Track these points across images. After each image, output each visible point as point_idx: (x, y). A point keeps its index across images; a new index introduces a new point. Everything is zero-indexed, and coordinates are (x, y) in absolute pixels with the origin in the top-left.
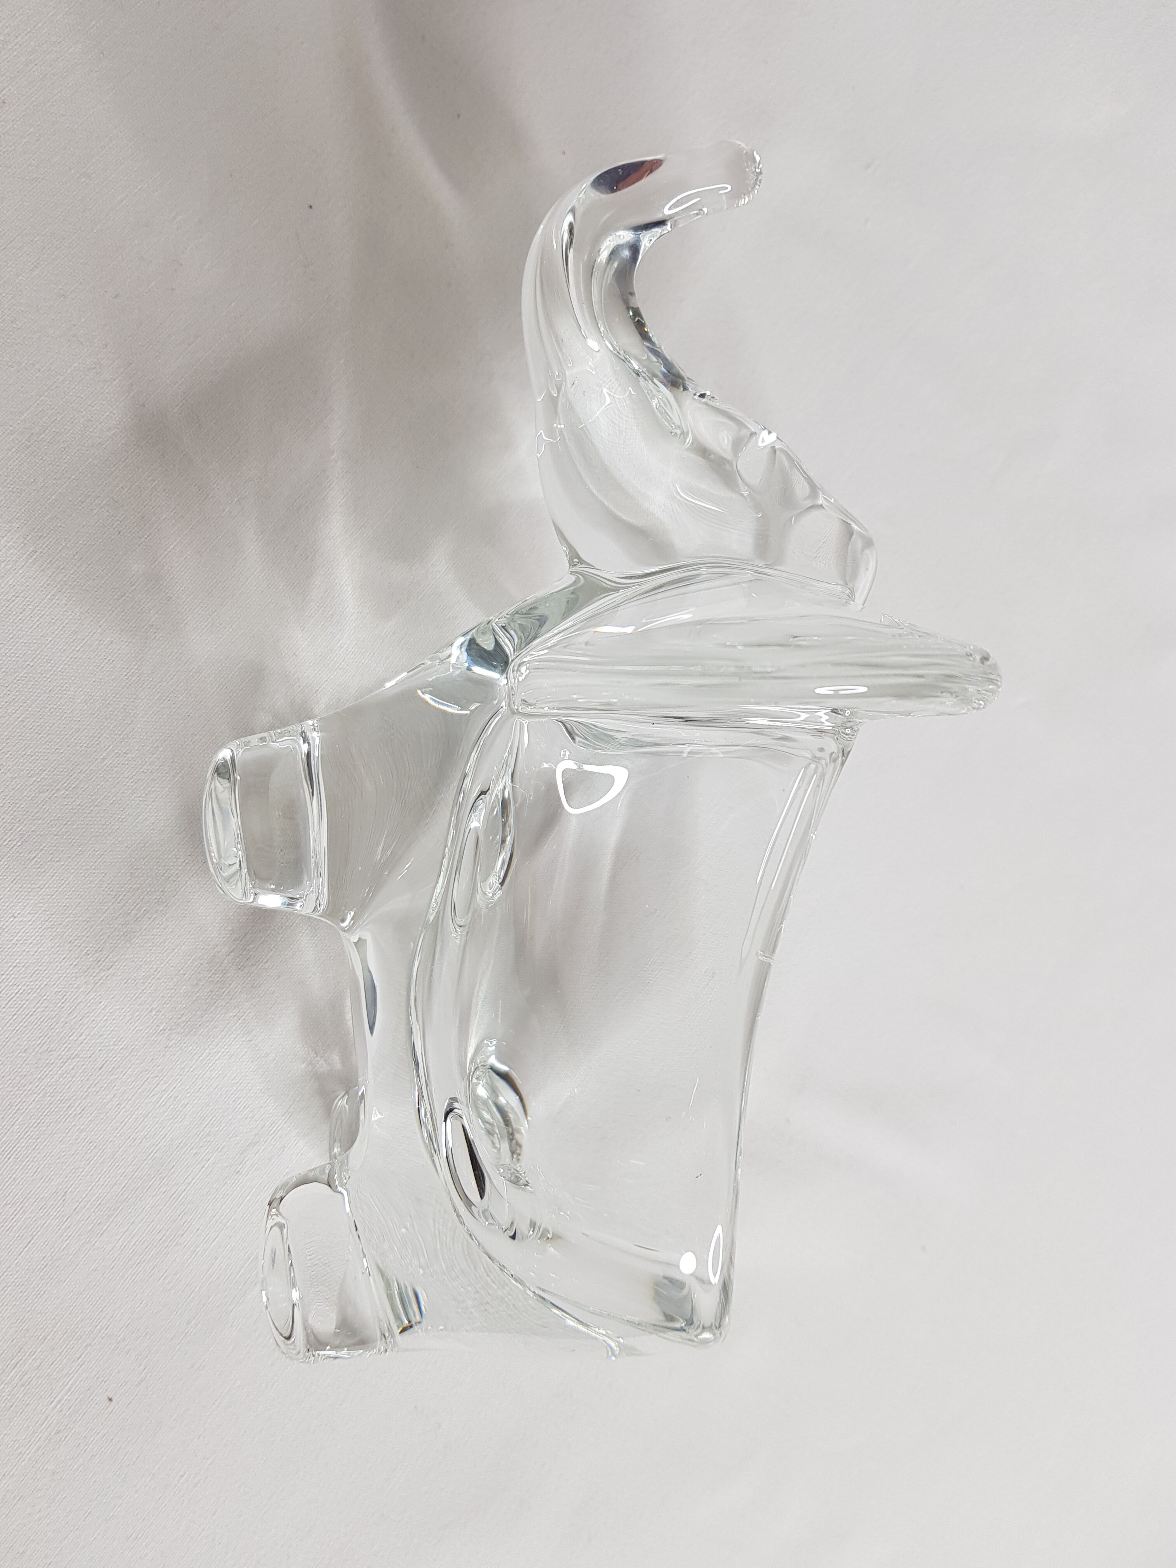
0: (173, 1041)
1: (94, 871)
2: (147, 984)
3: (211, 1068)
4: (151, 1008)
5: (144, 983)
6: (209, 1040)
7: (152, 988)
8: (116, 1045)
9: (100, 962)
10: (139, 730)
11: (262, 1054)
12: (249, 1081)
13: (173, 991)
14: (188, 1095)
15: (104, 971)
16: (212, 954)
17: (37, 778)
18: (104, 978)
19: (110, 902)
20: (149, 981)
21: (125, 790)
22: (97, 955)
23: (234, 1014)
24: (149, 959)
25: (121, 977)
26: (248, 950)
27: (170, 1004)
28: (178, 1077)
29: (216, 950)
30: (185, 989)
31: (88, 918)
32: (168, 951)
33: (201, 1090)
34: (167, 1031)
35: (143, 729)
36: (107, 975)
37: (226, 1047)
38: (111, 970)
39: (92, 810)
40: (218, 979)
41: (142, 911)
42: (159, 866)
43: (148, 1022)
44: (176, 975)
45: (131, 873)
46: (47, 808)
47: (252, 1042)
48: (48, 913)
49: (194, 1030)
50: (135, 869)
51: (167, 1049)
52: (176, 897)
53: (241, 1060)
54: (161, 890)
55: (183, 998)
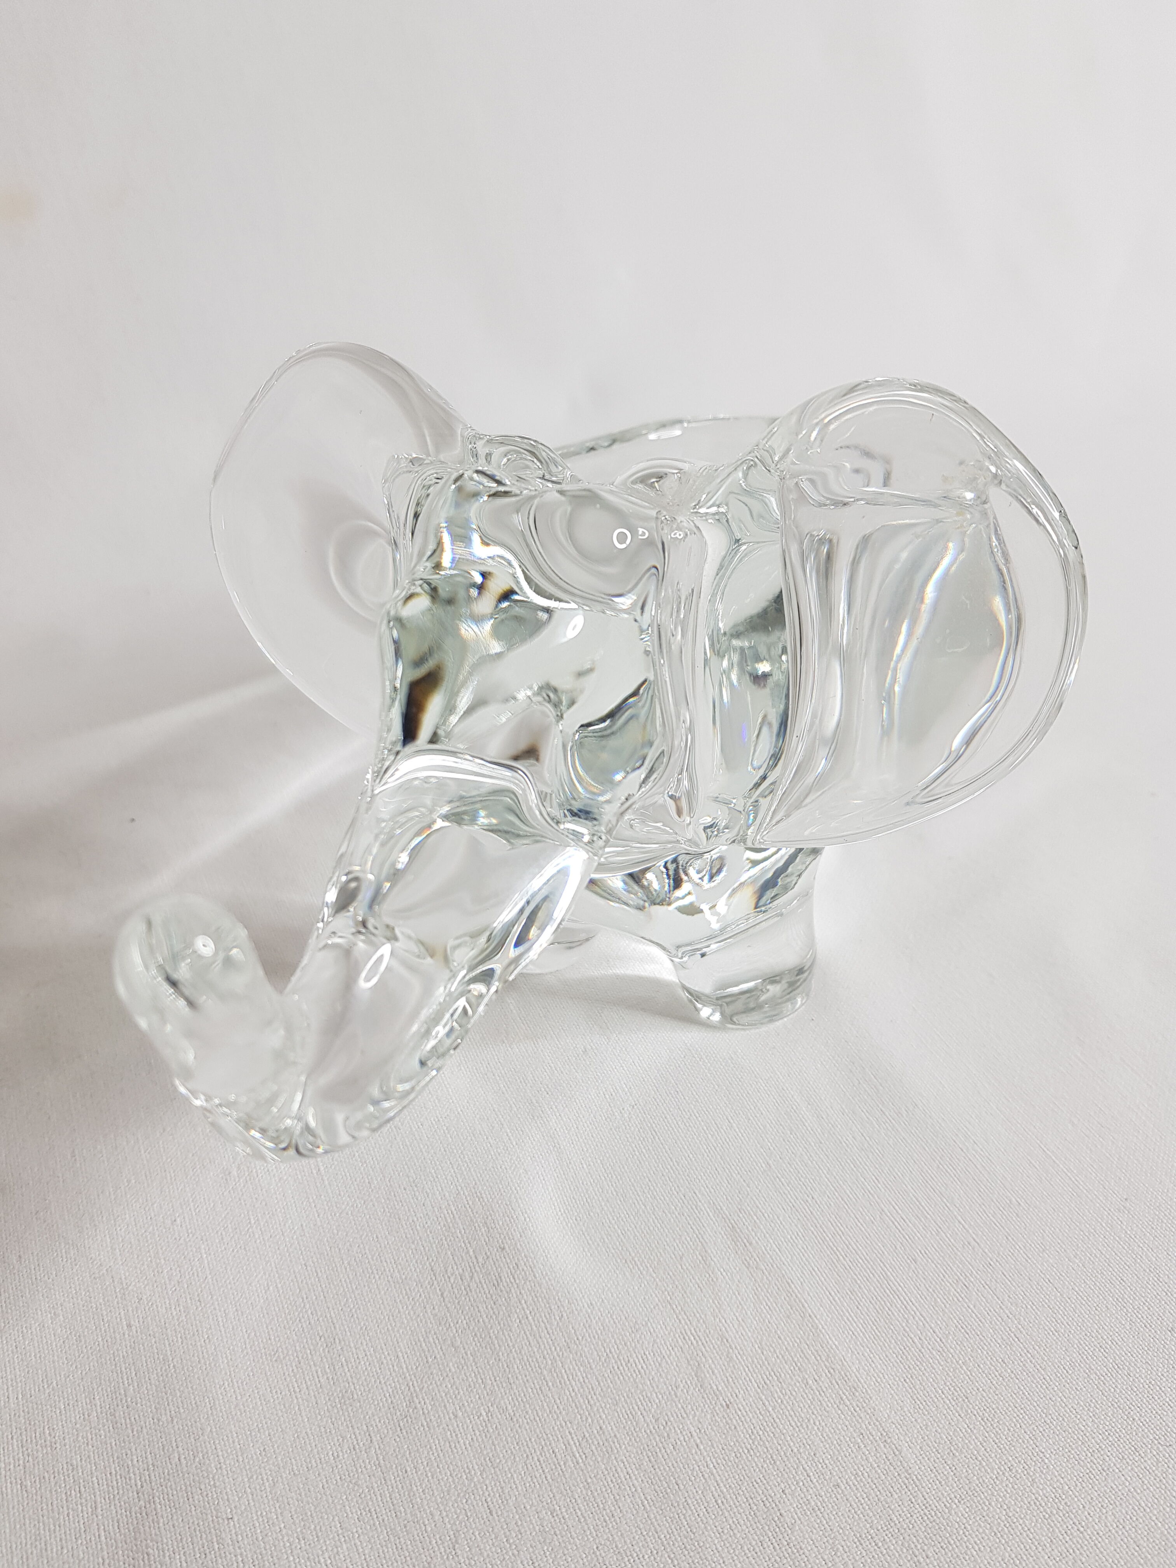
0: (509, 1407)
1: (244, 1399)
2: (419, 1406)
3: (571, 1378)
4: (451, 1415)
5: (416, 1408)
6: (532, 1364)
7: (428, 1402)
8: (472, 1480)
9: (357, 1447)
10: (127, 1274)
11: (586, 1311)
12: (613, 1341)
13: (447, 1380)
14: (590, 1420)
15: (370, 1447)
16: (432, 1317)
17: (96, 1411)
18: (379, 1452)
19: (292, 1401)
20: (417, 1401)
21: (178, 1320)
22: (346, 1447)
23: (518, 1321)
24: (390, 1391)
25: (391, 1432)
26: (452, 1275)
27: (461, 1390)
28: (558, 1423)
29: (429, 1311)
30: (453, 1366)
31: (294, 1435)
32: (395, 1364)
33: (592, 1402)
34: (492, 1409)
35: (128, 1270)
36: (377, 1447)
37: (553, 1349)
38: (374, 1439)
39: (174, 1366)
40: (465, 1322)
41: (328, 1371)
42: (289, 1328)
43: (467, 1427)
44: (430, 1367)
45: (276, 1361)
46: (136, 1416)
47: (565, 1315)
48: (255, 1477)
49: (510, 1376)
50: (275, 1354)
51: (515, 1420)
52: (337, 1326)
53: (580, 1338)
54: (318, 1338)
55: (463, 1373)
